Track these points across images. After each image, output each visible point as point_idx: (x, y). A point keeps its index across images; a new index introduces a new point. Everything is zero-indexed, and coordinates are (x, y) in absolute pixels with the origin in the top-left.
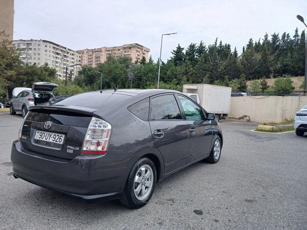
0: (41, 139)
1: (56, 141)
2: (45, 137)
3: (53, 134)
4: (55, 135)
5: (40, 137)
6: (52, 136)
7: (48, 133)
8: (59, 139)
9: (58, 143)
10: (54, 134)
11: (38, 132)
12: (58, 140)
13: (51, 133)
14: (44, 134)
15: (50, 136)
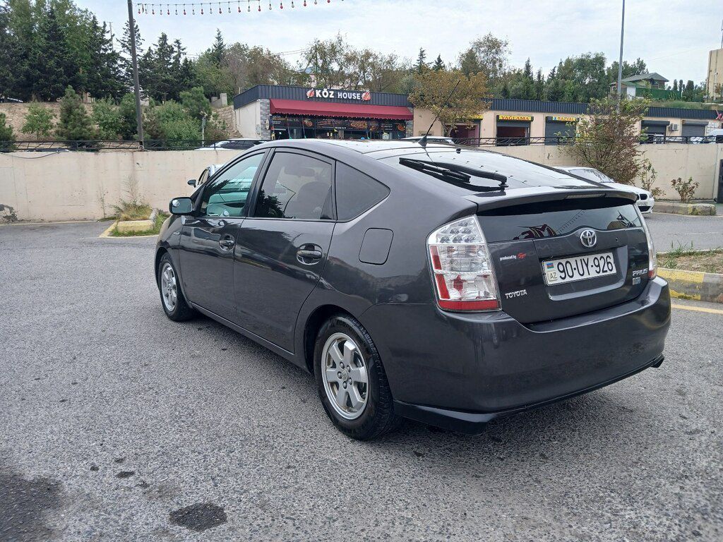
0: (568, 279)
1: (603, 272)
2: (576, 272)
3: (591, 258)
4: (596, 258)
5: (563, 275)
6: (591, 263)
7: (578, 259)
8: (606, 264)
9: (609, 273)
10: (594, 256)
11: (550, 266)
12: (606, 269)
13: (585, 258)
14: (568, 265)
15: (587, 265)
